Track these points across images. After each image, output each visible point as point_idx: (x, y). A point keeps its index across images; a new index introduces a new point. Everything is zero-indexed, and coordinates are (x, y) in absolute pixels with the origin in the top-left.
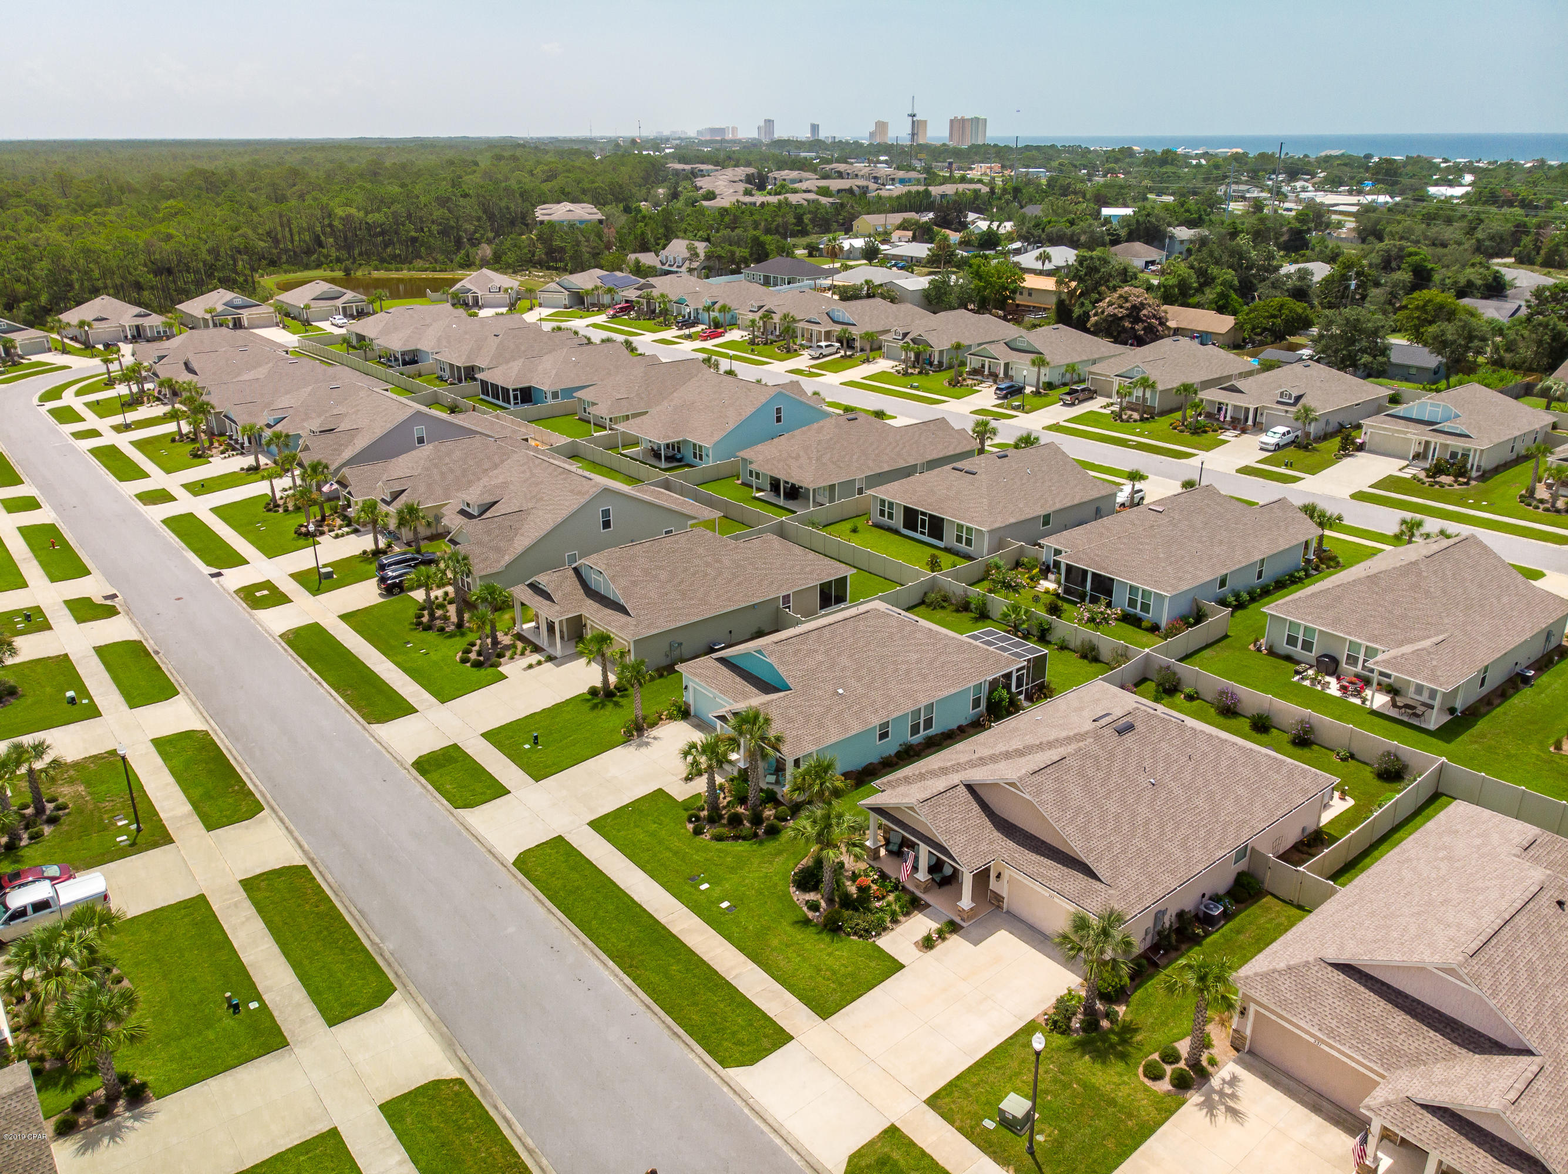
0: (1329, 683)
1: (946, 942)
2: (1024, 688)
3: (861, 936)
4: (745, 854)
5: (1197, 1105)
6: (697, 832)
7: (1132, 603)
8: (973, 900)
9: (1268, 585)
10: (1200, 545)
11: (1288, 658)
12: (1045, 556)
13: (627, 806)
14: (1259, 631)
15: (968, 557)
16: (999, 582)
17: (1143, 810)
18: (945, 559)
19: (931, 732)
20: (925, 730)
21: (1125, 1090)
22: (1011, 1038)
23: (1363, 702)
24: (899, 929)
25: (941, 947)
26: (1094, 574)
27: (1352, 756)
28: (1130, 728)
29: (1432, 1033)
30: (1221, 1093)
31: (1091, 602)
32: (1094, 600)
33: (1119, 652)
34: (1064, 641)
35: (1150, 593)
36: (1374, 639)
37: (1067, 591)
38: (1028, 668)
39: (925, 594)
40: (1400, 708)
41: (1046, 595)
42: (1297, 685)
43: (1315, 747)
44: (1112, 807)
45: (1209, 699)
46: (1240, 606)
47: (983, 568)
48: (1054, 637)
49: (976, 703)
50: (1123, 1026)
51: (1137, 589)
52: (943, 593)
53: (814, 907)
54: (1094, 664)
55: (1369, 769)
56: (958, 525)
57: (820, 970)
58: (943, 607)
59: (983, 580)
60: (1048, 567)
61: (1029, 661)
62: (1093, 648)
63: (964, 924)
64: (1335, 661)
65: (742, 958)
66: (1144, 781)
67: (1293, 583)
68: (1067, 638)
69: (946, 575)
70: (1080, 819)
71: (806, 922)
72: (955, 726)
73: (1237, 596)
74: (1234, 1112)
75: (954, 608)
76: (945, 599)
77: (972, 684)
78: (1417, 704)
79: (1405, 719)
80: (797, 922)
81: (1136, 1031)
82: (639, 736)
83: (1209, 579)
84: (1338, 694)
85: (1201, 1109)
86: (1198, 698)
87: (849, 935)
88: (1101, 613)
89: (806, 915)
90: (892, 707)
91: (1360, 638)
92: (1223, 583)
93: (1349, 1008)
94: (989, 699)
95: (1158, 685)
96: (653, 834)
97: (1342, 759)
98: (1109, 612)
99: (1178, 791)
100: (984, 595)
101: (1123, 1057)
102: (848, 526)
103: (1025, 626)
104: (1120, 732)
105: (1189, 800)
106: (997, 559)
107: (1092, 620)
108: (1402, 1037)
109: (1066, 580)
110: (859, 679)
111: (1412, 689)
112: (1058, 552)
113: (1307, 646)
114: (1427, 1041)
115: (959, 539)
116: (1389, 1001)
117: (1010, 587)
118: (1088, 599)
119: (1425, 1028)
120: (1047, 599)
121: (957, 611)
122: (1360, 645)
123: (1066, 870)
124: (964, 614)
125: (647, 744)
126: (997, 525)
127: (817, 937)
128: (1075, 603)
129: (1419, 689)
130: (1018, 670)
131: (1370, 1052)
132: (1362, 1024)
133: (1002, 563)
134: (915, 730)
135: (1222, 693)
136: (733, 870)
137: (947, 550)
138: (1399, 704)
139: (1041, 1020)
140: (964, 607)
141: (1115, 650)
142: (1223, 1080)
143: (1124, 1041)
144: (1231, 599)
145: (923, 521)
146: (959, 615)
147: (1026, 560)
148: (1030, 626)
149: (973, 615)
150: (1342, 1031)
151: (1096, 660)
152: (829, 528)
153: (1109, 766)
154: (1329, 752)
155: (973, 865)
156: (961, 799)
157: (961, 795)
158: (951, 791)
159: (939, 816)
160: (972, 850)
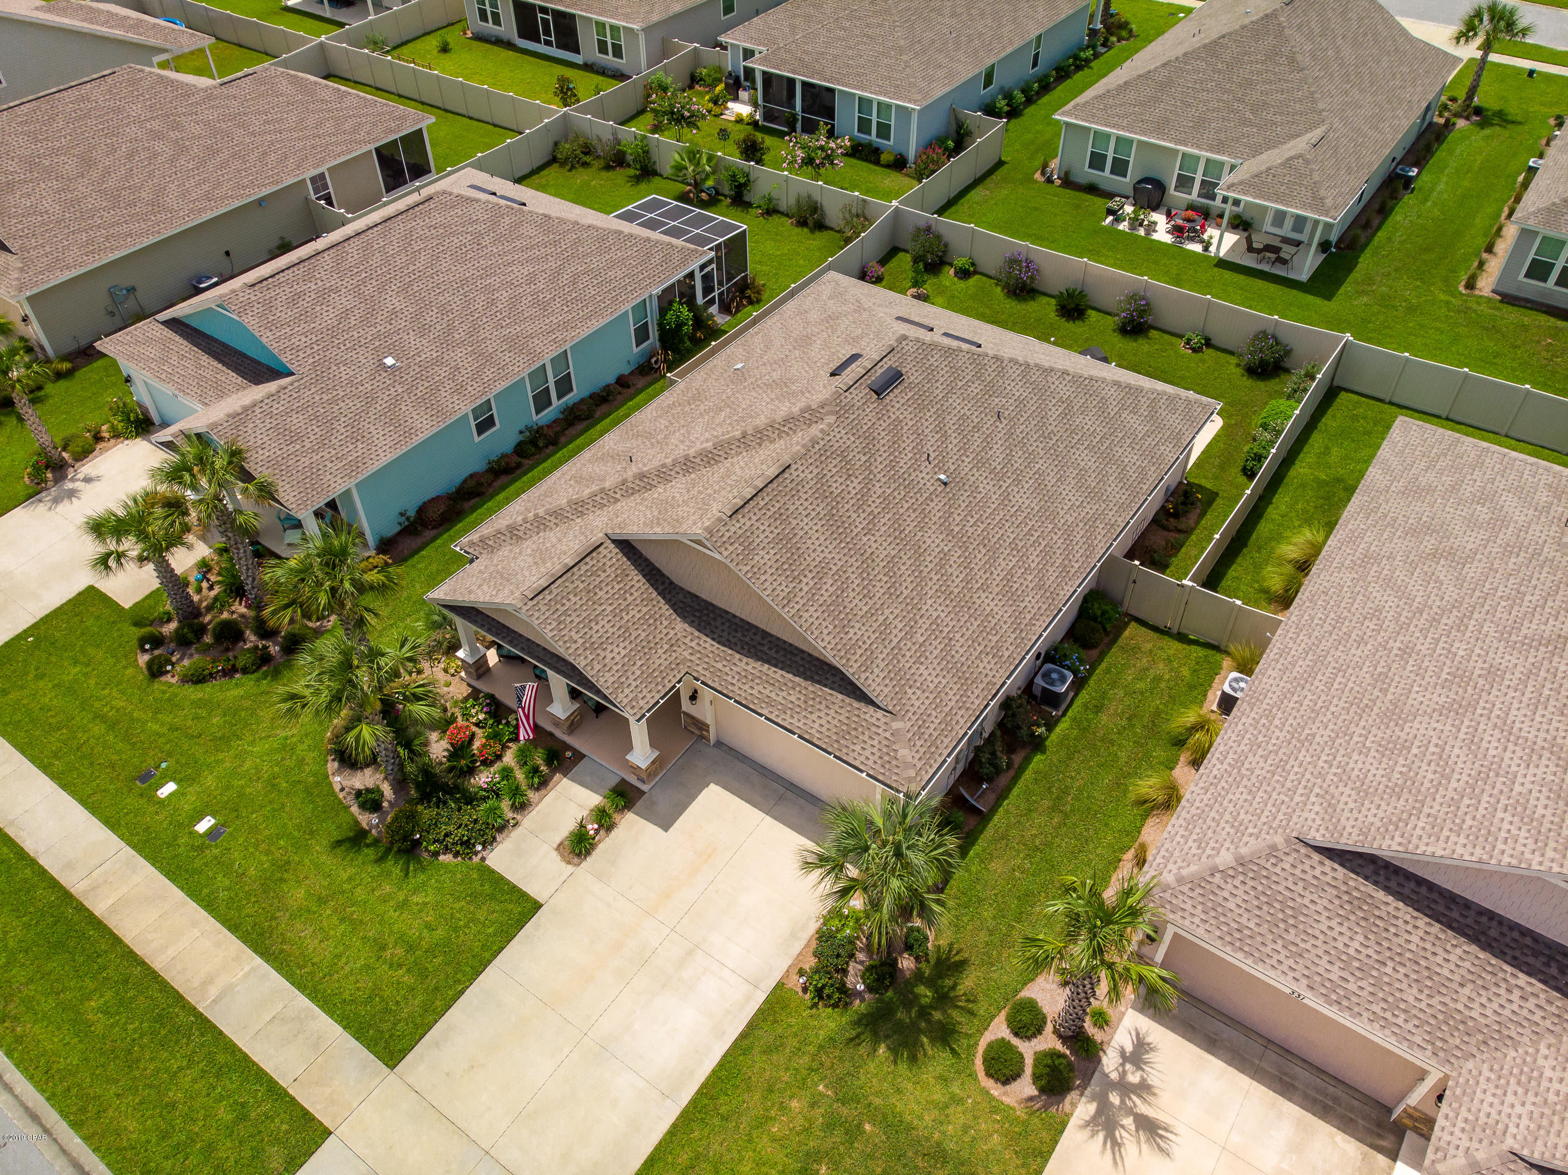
0: (1155, 223)
1: (615, 833)
2: (716, 293)
3: (456, 855)
4: (247, 703)
5: (1087, 1124)
6: (156, 671)
7: (864, 125)
8: (652, 745)
9: (1047, 76)
10: (954, 21)
11: (1092, 189)
12: (731, 62)
13: (26, 633)
14: (1048, 149)
15: (620, 76)
16: (665, 113)
17: (933, 540)
18: (584, 84)
19: (570, 398)
20: (559, 398)
21: (958, 1117)
22: (743, 1036)
23: (1206, 249)
24: (529, 821)
25: (606, 845)
26: (805, 84)
27: (1208, 343)
28: (895, 378)
29: (1523, 979)
30: (1125, 1088)
31: (804, 131)
32: (810, 128)
33: (854, 211)
34: (770, 200)
35: (889, 106)
36: (1218, 148)
37: (768, 116)
38: (719, 258)
39: (556, 144)
40: (1258, 251)
41: (739, 127)
42: (1111, 231)
43: (1153, 333)
44: (881, 547)
45: (993, 273)
46: (1013, 113)
47: (640, 92)
48: (756, 195)
49: (642, 334)
50: (939, 959)
51: (870, 101)
52: (581, 140)
53: (370, 801)
54: (817, 234)
55: (1233, 360)
56: (597, 23)
57: (383, 948)
58: (585, 165)
59: (641, 112)
60: (737, 79)
61: (718, 247)
62: (815, 208)
63: (645, 788)
64: (1160, 186)
65: (233, 944)
66: (926, 477)
67: (1079, 68)
68: (774, 195)
69: (584, 110)
70: (829, 585)
71: (357, 839)
72: (611, 379)
73: (1008, 96)
74: (1149, 1127)
75: (602, 162)
76: (587, 150)
77: (628, 307)
78: (1276, 243)
79: (1265, 267)
80: (339, 843)
81: (960, 966)
82: (57, 481)
83: (970, 75)
84: (1168, 239)
85: (1094, 1134)
86: (975, 273)
87: (436, 854)
88: (822, 148)
89: (357, 822)
90: (488, 373)
91: (1198, 147)
92: (988, 80)
93: (1360, 938)
94: (661, 325)
95: (915, 261)
96: (71, 690)
97: (1194, 350)
98: (832, 145)
99: (986, 486)
100: (645, 137)
101: (945, 1035)
102: (432, 43)
103: (710, 183)
104: (879, 391)
105: (1006, 497)
106: (660, 75)
107: (809, 161)
108: (1466, 991)
109: (766, 97)
110: (423, 331)
111: (1269, 218)
112: (748, 54)
113: (1120, 167)
114: (1516, 995)
115: (603, 47)
116: (1435, 917)
117: (682, 119)
118: (799, 125)
119: (1508, 969)
120: (739, 133)
121: (608, 168)
122: (1198, 158)
123: (812, 687)
124: (619, 171)
125: (72, 494)
126: (655, 18)
127: (376, 870)
128: (781, 135)
129: (1280, 217)
130: (702, 267)
131: (1410, 1026)
132: (1388, 970)
133: (669, 80)
134: (542, 401)
135: (1013, 262)
136: (222, 741)
137: (589, 67)
138: (1255, 245)
139: (797, 982)
140: (617, 160)
141: (847, 208)
142: (1123, 1053)
143: (944, 999)
144: (1002, 104)
145: (545, 22)
146: (611, 174)
147: (704, 71)
148: (718, 181)
149: (632, 172)
150: (1352, 987)
151: (820, 226)
152: (405, 50)
153: (868, 466)
154: (1174, 339)
155: (642, 703)
156: (609, 571)
157: (609, 563)
158: (588, 559)
159: (569, 619)
160: (638, 673)
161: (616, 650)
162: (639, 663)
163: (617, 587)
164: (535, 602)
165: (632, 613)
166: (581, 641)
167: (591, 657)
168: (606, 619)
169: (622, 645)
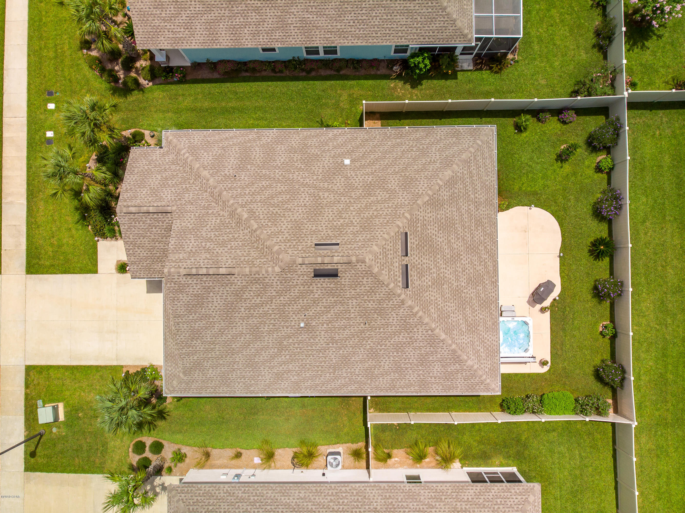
28: (333, 275)
44: (241, 327)
50: (162, 410)
81: (164, 418)
153: (273, 298)
155: (138, 274)
156: (165, 224)
157: (167, 221)
158: (160, 214)
159: (134, 229)
160: (145, 265)
161: (143, 252)
162: (148, 262)
163: (163, 232)
164: (125, 215)
165: (160, 245)
166: (132, 240)
167: (131, 247)
168: (148, 240)
169: (147, 252)
